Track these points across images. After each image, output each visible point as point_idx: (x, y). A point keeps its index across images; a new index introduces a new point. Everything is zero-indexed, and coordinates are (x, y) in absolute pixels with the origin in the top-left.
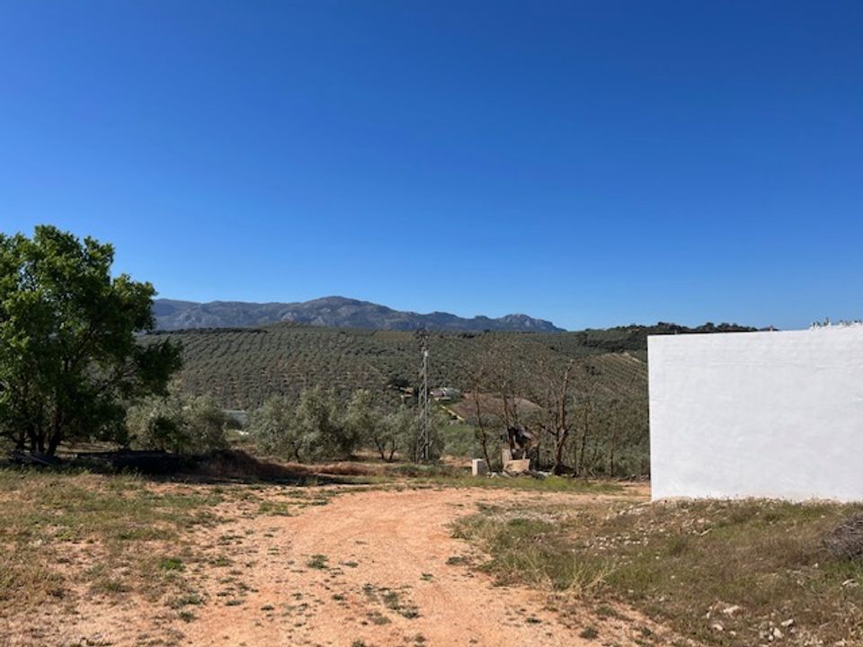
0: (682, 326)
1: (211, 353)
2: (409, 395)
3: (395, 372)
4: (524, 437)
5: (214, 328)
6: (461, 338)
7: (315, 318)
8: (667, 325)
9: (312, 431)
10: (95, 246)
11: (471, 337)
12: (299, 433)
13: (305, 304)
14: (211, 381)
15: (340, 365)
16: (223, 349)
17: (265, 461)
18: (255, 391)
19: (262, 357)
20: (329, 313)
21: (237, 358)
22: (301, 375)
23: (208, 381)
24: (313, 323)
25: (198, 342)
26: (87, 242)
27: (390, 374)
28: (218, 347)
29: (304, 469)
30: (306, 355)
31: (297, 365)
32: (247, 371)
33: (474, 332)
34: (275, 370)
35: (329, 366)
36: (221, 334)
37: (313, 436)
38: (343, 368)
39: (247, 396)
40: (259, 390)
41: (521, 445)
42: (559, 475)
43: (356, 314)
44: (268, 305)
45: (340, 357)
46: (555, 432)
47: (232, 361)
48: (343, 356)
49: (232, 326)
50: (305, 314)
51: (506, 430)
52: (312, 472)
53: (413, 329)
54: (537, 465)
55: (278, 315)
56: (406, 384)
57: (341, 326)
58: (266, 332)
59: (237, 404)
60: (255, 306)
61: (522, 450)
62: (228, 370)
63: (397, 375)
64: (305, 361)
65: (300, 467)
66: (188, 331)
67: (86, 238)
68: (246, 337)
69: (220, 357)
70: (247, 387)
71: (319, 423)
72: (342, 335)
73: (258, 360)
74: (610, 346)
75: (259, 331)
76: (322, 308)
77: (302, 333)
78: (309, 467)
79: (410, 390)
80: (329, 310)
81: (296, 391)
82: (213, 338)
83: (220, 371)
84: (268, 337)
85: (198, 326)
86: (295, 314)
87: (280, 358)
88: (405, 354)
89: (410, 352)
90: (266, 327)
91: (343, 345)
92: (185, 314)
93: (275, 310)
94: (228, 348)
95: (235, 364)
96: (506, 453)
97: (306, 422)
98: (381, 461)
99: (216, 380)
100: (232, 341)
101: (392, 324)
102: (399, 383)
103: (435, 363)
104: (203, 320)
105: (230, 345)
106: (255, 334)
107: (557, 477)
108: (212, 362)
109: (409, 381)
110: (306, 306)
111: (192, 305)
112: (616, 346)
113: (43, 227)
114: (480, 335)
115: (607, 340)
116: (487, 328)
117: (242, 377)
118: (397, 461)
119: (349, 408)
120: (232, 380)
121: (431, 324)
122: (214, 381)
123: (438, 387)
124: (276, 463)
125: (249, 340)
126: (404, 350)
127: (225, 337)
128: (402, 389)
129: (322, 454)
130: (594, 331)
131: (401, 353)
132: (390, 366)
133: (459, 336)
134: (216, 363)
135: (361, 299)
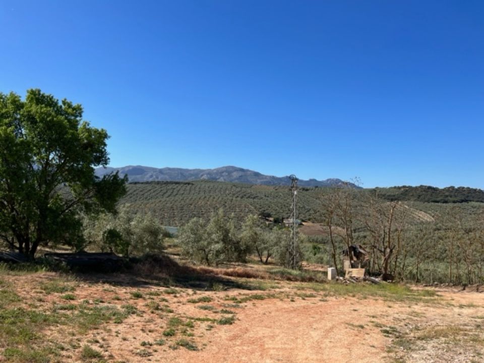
0: (435, 187)
1: (163, 195)
2: (271, 222)
3: (263, 209)
4: (360, 252)
5: (165, 181)
6: (301, 191)
7: (219, 178)
8: (426, 186)
9: (217, 242)
10: (70, 106)
11: (307, 190)
12: (209, 244)
13: (214, 170)
14: (162, 210)
15: (233, 203)
16: (169, 193)
17: (184, 264)
18: (186, 217)
19: (190, 198)
20: (226, 176)
21: (176, 198)
22: (211, 208)
23: (160, 210)
24: (218, 180)
25: (156, 189)
26: (64, 103)
27: (260, 210)
28: (167, 192)
29: (212, 272)
30: (214, 198)
31: (209, 203)
32: (182, 206)
33: (308, 188)
34: (196, 205)
35: (226, 204)
36: (169, 185)
37: (219, 246)
38: (234, 206)
39: (181, 219)
40: (188, 216)
41: (358, 258)
42: (386, 280)
43: (241, 176)
44: (194, 170)
45: (232, 199)
46: (383, 250)
47: (173, 200)
48: (234, 199)
49: (174, 181)
50: (214, 176)
51: (347, 247)
52: (217, 274)
53: (273, 185)
54: (368, 273)
55: (200, 176)
56: (269, 216)
57: (233, 182)
58: (193, 184)
59: (176, 224)
60: (187, 170)
61: (358, 261)
62: (171, 204)
63: (264, 211)
64: (213, 201)
65: (209, 270)
66: (151, 182)
67: (63, 100)
68: (182, 187)
69: (167, 197)
70: (181, 214)
71: (222, 237)
72: (234, 187)
73: (188, 200)
74: (390, 198)
75: (189, 184)
76: (223, 172)
77: (212, 185)
78: (215, 270)
79: (271, 219)
80: (227, 174)
81: (208, 217)
82: (164, 187)
83: (168, 205)
84: (193, 187)
85: (156, 180)
86: (209, 176)
87: (200, 199)
88: (269, 199)
89: (272, 198)
90: (193, 181)
91: (234, 192)
92: (150, 174)
93: (198, 172)
94: (172, 193)
95: (175, 201)
96: (347, 263)
97: (214, 236)
98: (260, 263)
99: (165, 210)
100: (174, 189)
101: (262, 182)
102: (265, 215)
103: (286, 205)
104: (160, 178)
105: (173, 191)
106: (187, 185)
107: (384, 282)
108: (163, 200)
109: (271, 214)
110: (215, 171)
111: (154, 170)
112: (394, 198)
113: (32, 91)
114: (312, 190)
115: (388, 194)
116: (317, 185)
117: (179, 209)
118: (270, 263)
119: (244, 228)
120: (173, 210)
121: (283, 183)
122: (164, 210)
123: (288, 218)
124: (192, 266)
125: (183, 188)
126: (268, 197)
127: (170, 186)
128: (267, 218)
129: (224, 260)
130: (380, 188)
131: (267, 198)
132: (261, 206)
133: (300, 190)
134: (165, 200)
135: (245, 168)
